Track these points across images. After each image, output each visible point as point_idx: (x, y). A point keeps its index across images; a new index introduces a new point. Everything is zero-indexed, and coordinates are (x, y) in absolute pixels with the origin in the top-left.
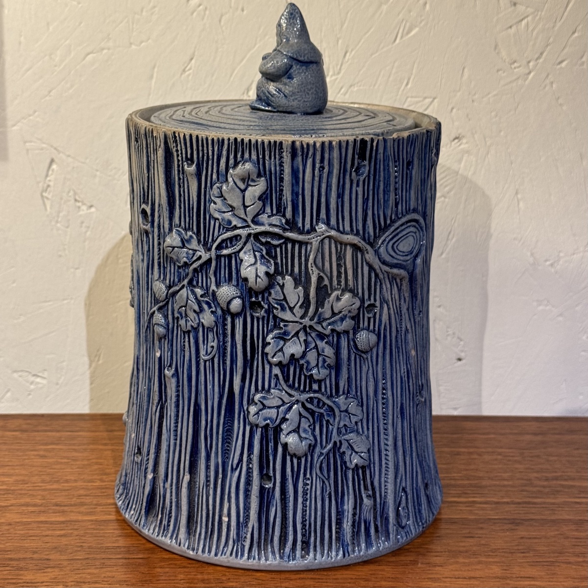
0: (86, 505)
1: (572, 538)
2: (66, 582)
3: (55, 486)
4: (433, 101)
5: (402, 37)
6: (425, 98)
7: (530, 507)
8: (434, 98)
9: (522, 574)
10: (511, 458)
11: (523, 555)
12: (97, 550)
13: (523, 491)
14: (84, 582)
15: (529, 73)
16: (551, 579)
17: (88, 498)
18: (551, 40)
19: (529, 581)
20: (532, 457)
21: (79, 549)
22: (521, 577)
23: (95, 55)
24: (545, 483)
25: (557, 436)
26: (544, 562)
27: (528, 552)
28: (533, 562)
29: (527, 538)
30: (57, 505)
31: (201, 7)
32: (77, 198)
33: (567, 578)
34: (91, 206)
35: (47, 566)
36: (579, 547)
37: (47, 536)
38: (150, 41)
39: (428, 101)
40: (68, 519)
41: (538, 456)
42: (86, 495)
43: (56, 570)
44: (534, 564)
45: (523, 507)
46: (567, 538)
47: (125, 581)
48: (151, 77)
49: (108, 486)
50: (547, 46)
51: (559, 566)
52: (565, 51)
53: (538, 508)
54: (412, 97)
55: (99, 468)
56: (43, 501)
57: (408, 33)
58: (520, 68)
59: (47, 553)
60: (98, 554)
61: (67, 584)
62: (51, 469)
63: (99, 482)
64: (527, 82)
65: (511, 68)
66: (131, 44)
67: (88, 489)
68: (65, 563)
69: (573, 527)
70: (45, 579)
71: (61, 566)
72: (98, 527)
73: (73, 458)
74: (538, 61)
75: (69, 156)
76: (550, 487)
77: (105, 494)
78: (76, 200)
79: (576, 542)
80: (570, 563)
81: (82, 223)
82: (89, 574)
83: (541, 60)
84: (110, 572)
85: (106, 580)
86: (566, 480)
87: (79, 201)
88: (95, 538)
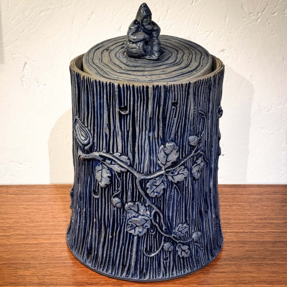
0: (46, 235)
1: (270, 251)
3: (32, 225)
4: (211, 33)
5: (195, 2)
6: (207, 31)
7: (252, 235)
8: (211, 31)
9: (246, 270)
10: (245, 208)
11: (247, 260)
13: (249, 226)
15: (259, 18)
16: (259, 273)
17: (47, 231)
19: (249, 274)
20: (254, 207)
22: (245, 272)
24: (260, 221)
25: (268, 195)
26: (256, 264)
27: (249, 259)
28: (252, 264)
29: (249, 251)
30: (33, 235)
33: (266, 272)
36: (273, 256)
37: (29, 251)
38: (72, 5)
39: (208, 33)
40: (38, 242)
41: (258, 207)
42: (46, 230)
44: (251, 265)
45: (249, 235)
46: (268, 251)
49: (56, 225)
50: (267, 5)
51: (263, 266)
52: (276, 8)
53: (255, 235)
54: (200, 31)
55: (52, 215)
56: (27, 233)
58: (254, 16)
59: (29, 260)
60: (52, 261)
62: (30, 215)
63: (52, 222)
64: (257, 23)
65: (249, 16)
66: (62, 6)
67: (47, 226)
69: (271, 245)
72: (52, 246)
73: (40, 209)
74: (263, 13)
76: (262, 223)
77: (55, 229)
79: (272, 253)
80: (268, 264)
86: (270, 220)
88: (51, 252)
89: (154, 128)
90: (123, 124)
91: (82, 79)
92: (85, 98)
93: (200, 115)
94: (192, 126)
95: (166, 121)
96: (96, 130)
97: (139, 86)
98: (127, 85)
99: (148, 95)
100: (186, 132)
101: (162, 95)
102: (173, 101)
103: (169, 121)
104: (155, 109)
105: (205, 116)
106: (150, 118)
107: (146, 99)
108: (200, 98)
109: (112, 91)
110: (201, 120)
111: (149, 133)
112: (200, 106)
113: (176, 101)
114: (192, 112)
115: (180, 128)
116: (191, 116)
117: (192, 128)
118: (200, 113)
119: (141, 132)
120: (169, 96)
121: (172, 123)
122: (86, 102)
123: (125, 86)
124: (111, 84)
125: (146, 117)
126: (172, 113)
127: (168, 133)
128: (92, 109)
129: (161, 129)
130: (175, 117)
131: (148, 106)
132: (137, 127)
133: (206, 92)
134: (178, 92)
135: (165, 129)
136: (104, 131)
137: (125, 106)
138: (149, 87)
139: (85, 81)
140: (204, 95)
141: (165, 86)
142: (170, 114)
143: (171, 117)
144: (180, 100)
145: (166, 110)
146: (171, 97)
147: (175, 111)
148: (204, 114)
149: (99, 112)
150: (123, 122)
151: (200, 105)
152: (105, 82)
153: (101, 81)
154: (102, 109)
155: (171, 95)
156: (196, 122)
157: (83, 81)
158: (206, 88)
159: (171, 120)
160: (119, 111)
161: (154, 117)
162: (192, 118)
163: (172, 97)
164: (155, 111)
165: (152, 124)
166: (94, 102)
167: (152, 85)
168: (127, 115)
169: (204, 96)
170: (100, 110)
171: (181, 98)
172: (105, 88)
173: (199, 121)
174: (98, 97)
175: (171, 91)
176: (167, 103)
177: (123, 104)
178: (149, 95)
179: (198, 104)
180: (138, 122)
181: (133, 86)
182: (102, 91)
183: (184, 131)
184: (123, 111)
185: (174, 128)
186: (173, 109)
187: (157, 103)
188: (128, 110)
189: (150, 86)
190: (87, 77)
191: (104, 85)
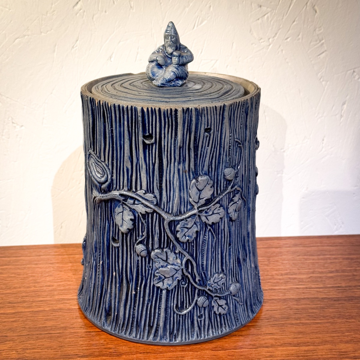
0: (26, 302)
1: (294, 309)
2: (17, 349)
3: (8, 291)
5: (198, 26)
7: (272, 292)
8: (217, 60)
9: (267, 332)
10: (263, 263)
11: (268, 320)
12: (34, 329)
13: (268, 282)
14: (27, 349)
15: (270, 45)
16: (282, 334)
17: (27, 298)
18: (281, 26)
19: (271, 336)
20: (274, 262)
21: (24, 329)
22: (266, 334)
23: (20, 39)
24: (281, 277)
26: (279, 324)
27: (271, 319)
28: (273, 324)
29: (271, 310)
30: (10, 303)
31: (81, 11)
32: (14, 122)
33: (291, 333)
34: (22, 126)
35: (6, 340)
36: (298, 315)
37: (5, 322)
38: (52, 31)
39: (213, 61)
40: (17, 311)
41: (277, 261)
42: (26, 296)
43: (11, 342)
44: (273, 326)
45: (268, 292)
46: (291, 309)
47: (50, 347)
48: (54, 51)
49: (38, 290)
50: (279, 29)
51: (286, 326)
52: (289, 32)
53: (276, 292)
54: (204, 60)
55: (33, 279)
56: (2, 301)
57: (201, 24)
58: (265, 42)
59: (6, 332)
60: (34, 332)
61: (17, 351)
62: (5, 281)
63: (33, 287)
64: (269, 50)
65: (259, 42)
66: (41, 32)
67: (27, 292)
68: (16, 338)
69: (295, 303)
70: (5, 348)
71: (14, 340)
72: (34, 315)
73: (18, 274)
74: (274, 38)
75: (8, 98)
76: (283, 279)
77: (37, 295)
78: (13, 123)
79: (296, 311)
80: (292, 324)
81: (17, 135)
82: (30, 344)
83: (276, 38)
84: (41, 342)
85: (39, 347)
86: (292, 275)
87: (15, 123)
88: (33, 322)
89: (184, 159)
90: (147, 155)
91: (97, 105)
92: (101, 127)
93: (237, 144)
94: (228, 157)
95: (198, 150)
96: (115, 164)
97: (166, 109)
98: (152, 108)
99: (177, 120)
100: (221, 164)
101: (194, 119)
102: (206, 127)
103: (201, 151)
104: (185, 137)
105: (242, 145)
106: (180, 148)
107: (175, 124)
108: (236, 123)
109: (134, 117)
110: (238, 150)
111: (178, 165)
112: (236, 134)
113: (209, 127)
114: (227, 140)
115: (214, 158)
116: (227, 145)
117: (227, 159)
118: (236, 141)
119: (169, 164)
120: (201, 120)
121: (205, 152)
122: (102, 132)
123: (150, 109)
124: (133, 107)
125: (175, 147)
126: (205, 141)
127: (201, 165)
128: (110, 140)
129: (192, 160)
130: (208, 146)
131: (177, 133)
132: (164, 158)
133: (242, 116)
134: (211, 116)
135: (197, 160)
136: (125, 165)
137: (150, 134)
138: (178, 111)
139: (101, 107)
140: (240, 120)
141: (196, 109)
142: (203, 142)
143: (204, 145)
144: (214, 126)
145: (198, 137)
146: (203, 122)
147: (208, 138)
148: (241, 143)
149: (118, 143)
150: (147, 153)
151: (236, 132)
152: (125, 107)
153: (120, 105)
154: (122, 139)
155: (204, 120)
156: (232, 152)
157: (99, 107)
158: (242, 112)
159: (203, 149)
160: (143, 140)
161: (185, 146)
162: (228, 147)
163: (205, 122)
164: (185, 139)
165: (181, 154)
166: (112, 131)
167: (182, 108)
168: (152, 144)
169: (240, 122)
170: (120, 140)
171: (215, 123)
172: (126, 113)
173: (236, 151)
174: (118, 124)
175: (203, 115)
176: (199, 130)
177: (147, 132)
178: (179, 119)
179: (234, 130)
180: (166, 153)
181: (160, 109)
182: (122, 117)
183: (219, 163)
184: (148, 139)
185: (207, 159)
186: (205, 136)
187: (187, 129)
188: (154, 138)
189: (180, 110)
190: (104, 101)
191: (125, 109)
